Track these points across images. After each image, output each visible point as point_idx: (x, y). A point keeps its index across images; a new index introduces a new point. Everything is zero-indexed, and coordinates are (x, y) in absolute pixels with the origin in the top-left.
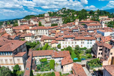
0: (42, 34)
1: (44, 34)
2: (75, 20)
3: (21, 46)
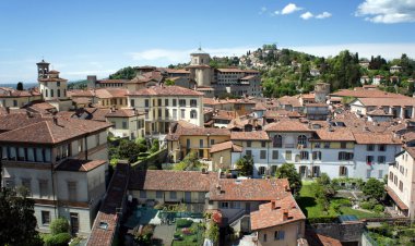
1: (183, 116)
3: (87, 135)
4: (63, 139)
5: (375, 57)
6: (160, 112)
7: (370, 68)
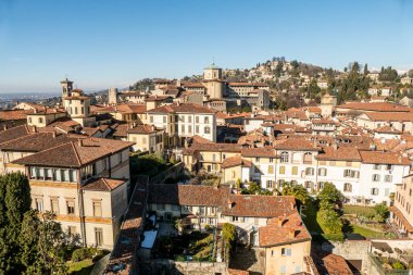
0: (190, 131)
1: (198, 131)
2: (318, 101)
3: (110, 155)
4: (89, 160)
5: (386, 68)
6: (176, 127)
7: (380, 79)
